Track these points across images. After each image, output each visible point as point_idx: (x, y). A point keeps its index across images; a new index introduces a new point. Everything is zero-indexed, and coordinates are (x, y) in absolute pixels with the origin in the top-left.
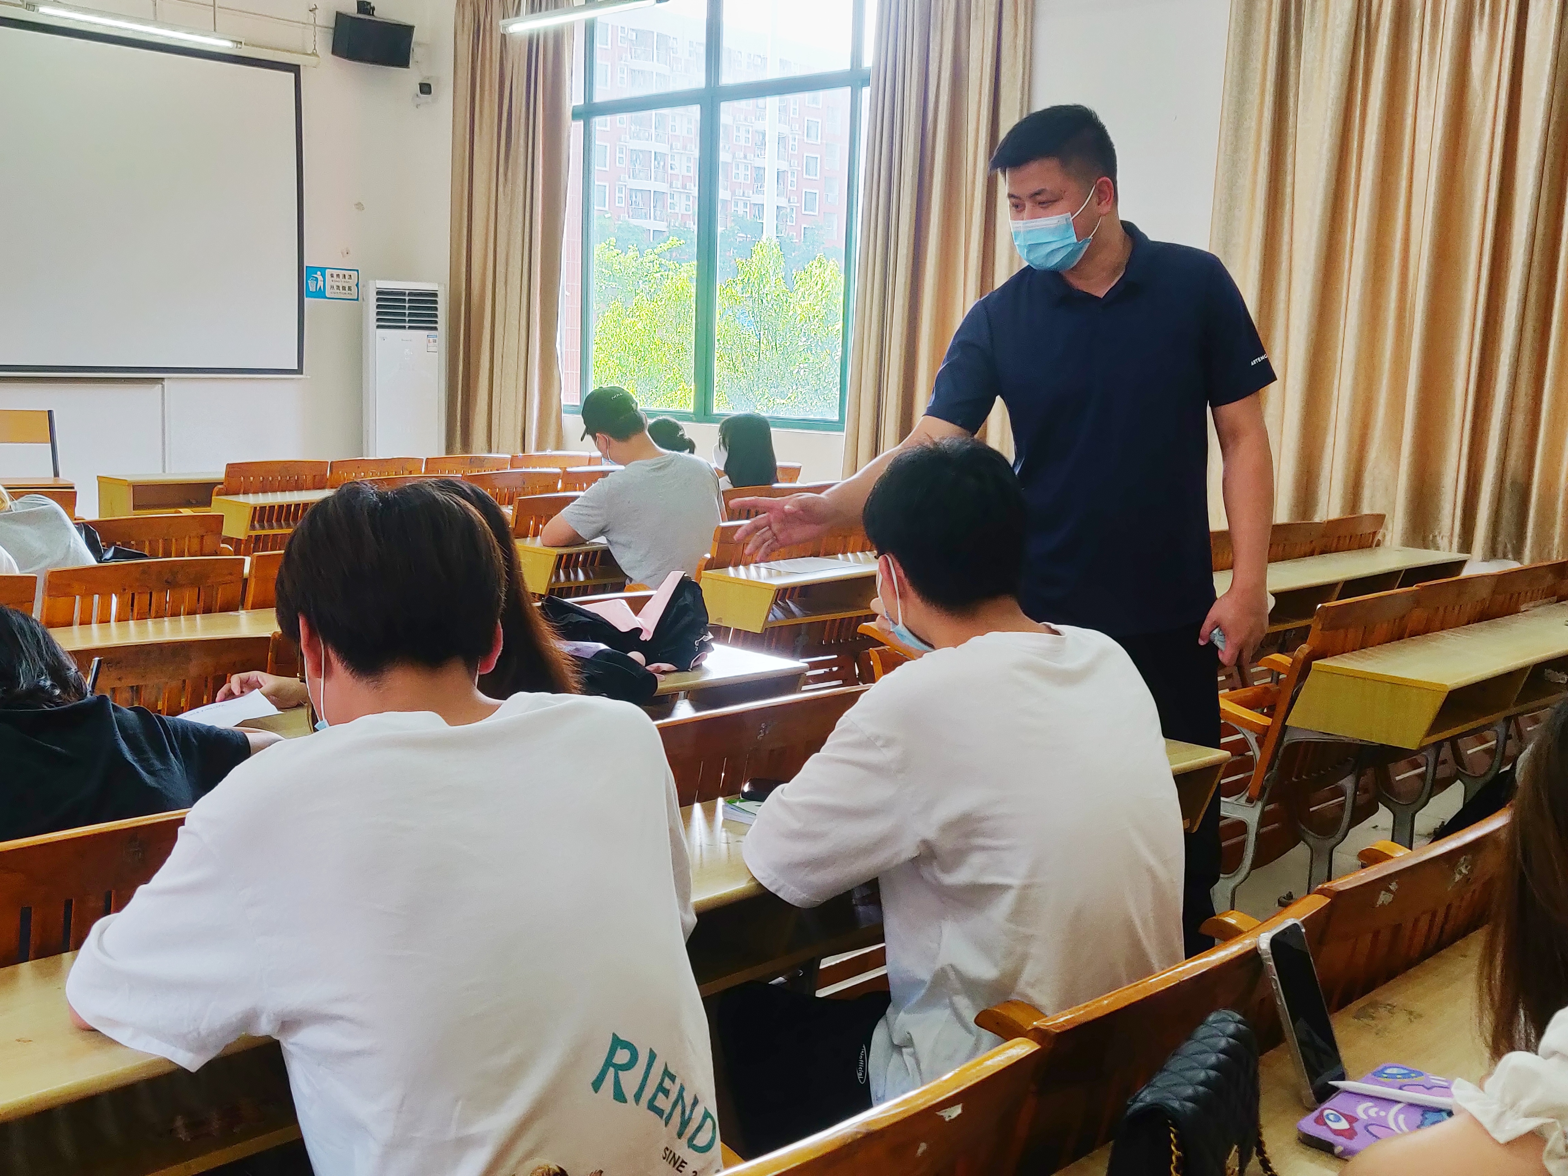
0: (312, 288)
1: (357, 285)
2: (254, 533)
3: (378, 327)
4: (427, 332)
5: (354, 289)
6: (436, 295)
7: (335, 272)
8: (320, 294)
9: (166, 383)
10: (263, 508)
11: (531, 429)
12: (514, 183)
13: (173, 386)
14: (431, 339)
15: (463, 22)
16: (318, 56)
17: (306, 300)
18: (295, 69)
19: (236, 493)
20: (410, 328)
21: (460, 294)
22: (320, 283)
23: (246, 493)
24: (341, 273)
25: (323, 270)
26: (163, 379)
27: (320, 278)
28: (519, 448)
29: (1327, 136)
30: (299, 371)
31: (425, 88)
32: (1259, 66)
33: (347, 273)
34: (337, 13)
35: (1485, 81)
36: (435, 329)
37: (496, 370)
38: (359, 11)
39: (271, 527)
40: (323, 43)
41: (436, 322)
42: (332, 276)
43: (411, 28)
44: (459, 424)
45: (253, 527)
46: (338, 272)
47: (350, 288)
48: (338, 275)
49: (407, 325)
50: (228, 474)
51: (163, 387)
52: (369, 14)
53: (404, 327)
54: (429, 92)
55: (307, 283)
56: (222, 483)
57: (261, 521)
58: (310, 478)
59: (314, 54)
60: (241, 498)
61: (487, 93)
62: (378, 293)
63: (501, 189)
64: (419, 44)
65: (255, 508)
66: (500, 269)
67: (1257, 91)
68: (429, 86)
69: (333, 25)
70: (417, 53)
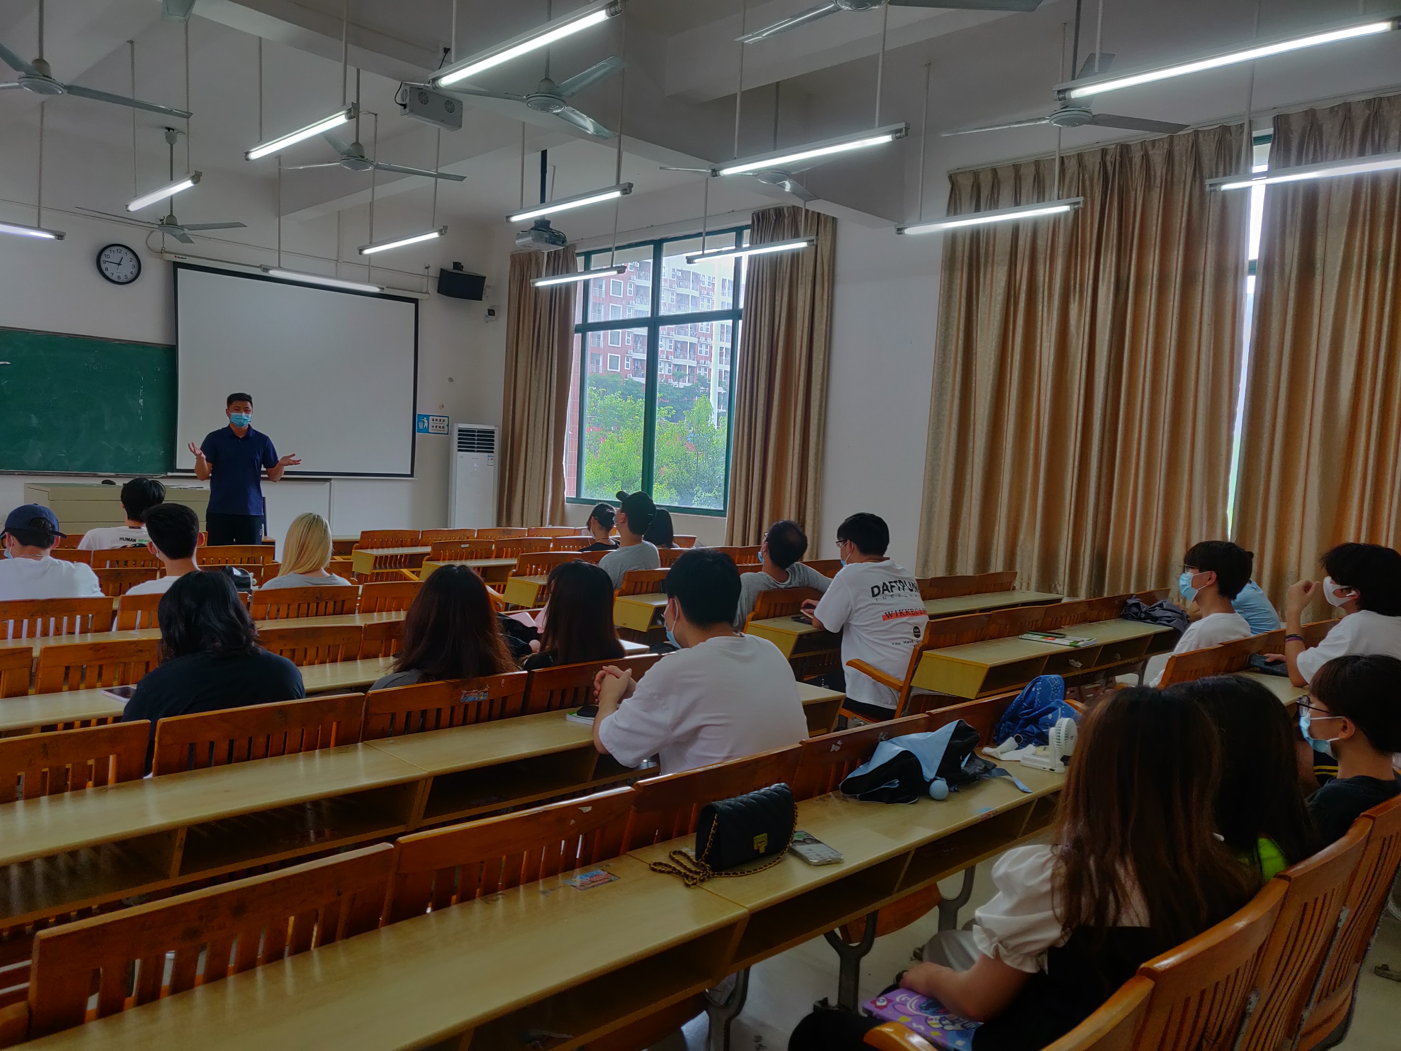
0: (421, 427)
1: (448, 426)
2: (375, 571)
3: (459, 450)
4: (487, 454)
5: (446, 427)
6: (493, 433)
7: (435, 418)
8: (426, 430)
9: (332, 481)
10: (381, 557)
11: (546, 511)
12: (541, 370)
13: (337, 484)
14: (490, 458)
15: (514, 275)
16: (429, 294)
17: (417, 433)
18: (415, 301)
19: (367, 548)
20: (478, 451)
21: (508, 433)
22: (426, 425)
23: (372, 548)
24: (438, 418)
25: (428, 416)
26: (330, 479)
27: (426, 421)
28: (539, 524)
29: (993, 356)
30: (412, 475)
31: (491, 312)
32: (956, 315)
33: (442, 418)
34: (442, 270)
35: (1078, 328)
36: (493, 452)
37: (527, 477)
38: (454, 268)
39: (386, 568)
40: (432, 286)
41: (493, 448)
42: (433, 420)
43: (484, 278)
44: (505, 507)
45: (375, 568)
46: (437, 418)
47: (443, 427)
48: (437, 420)
49: (476, 449)
50: (362, 538)
51: (331, 484)
52: (460, 270)
53: (473, 451)
54: (494, 315)
55: (418, 424)
56: (357, 542)
57: (380, 564)
58: (409, 540)
59: (427, 293)
60: (369, 551)
61: (526, 317)
62: (459, 431)
63: (533, 372)
64: (489, 287)
65: (377, 557)
66: (532, 418)
67: (955, 329)
68: (494, 311)
69: (438, 276)
70: (487, 292)
